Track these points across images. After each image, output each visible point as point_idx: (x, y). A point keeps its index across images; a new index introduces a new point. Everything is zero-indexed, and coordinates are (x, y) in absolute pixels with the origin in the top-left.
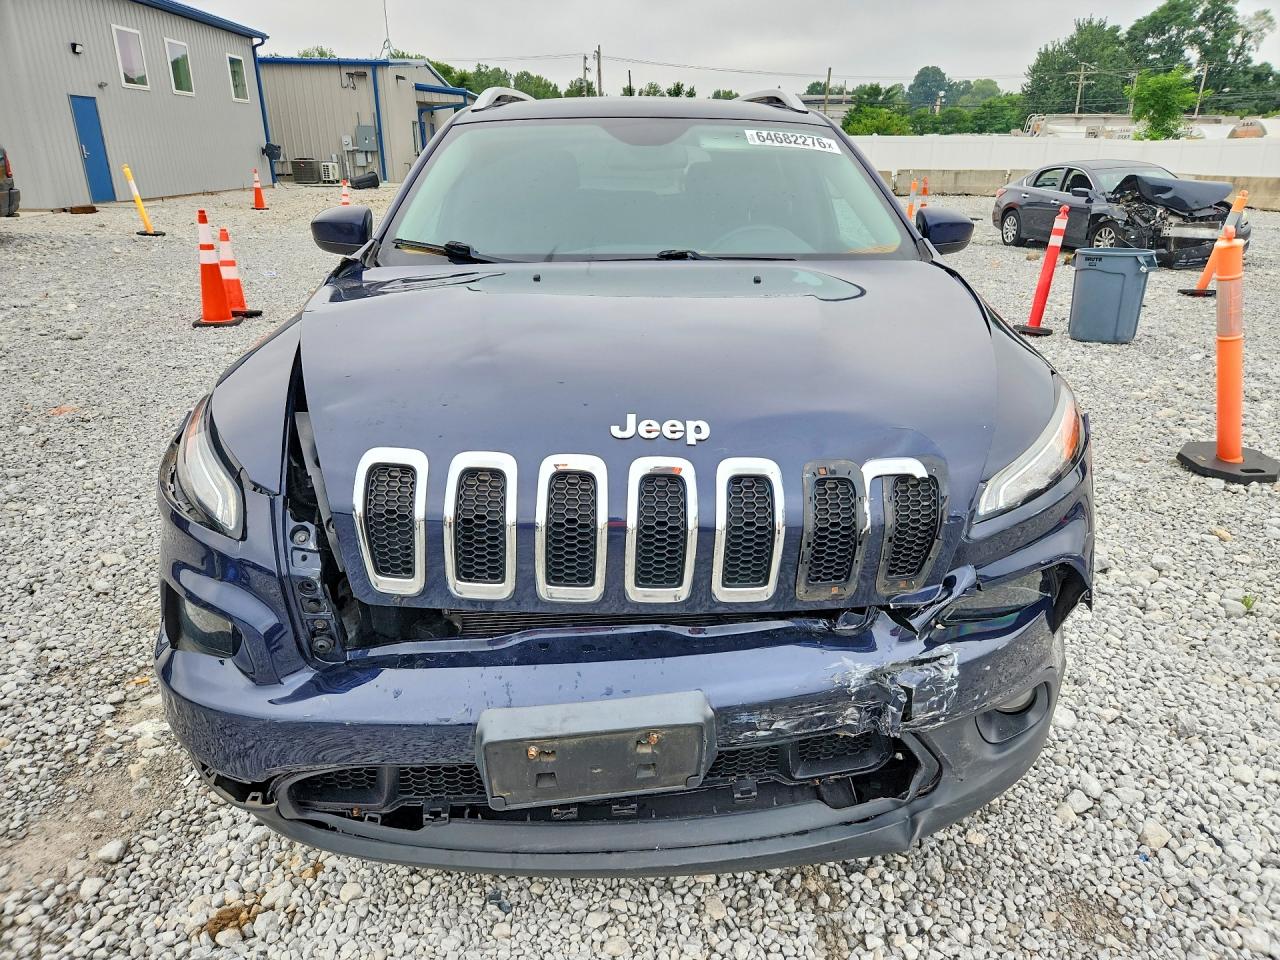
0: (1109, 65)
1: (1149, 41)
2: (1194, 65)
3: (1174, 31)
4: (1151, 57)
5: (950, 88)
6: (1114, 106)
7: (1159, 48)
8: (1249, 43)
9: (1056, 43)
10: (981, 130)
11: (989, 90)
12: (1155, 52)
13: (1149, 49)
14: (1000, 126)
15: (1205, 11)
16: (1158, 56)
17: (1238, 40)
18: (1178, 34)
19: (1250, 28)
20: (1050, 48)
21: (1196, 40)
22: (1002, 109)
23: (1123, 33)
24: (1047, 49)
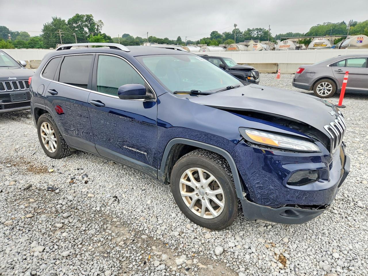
0: (66, 31)
1: (74, 25)
2: (88, 32)
3: (80, 23)
4: (76, 29)
5: (12, 33)
6: (71, 42)
7: (77, 27)
8: (99, 28)
9: (48, 23)
10: (33, 47)
11: (26, 35)
12: (77, 28)
13: (75, 27)
14: (39, 46)
15: (86, 19)
16: (77, 29)
17: (96, 27)
18: (81, 24)
19: (99, 24)
20: (47, 24)
21: (86, 26)
22: (37, 41)
23: (66, 22)
24: (46, 25)
